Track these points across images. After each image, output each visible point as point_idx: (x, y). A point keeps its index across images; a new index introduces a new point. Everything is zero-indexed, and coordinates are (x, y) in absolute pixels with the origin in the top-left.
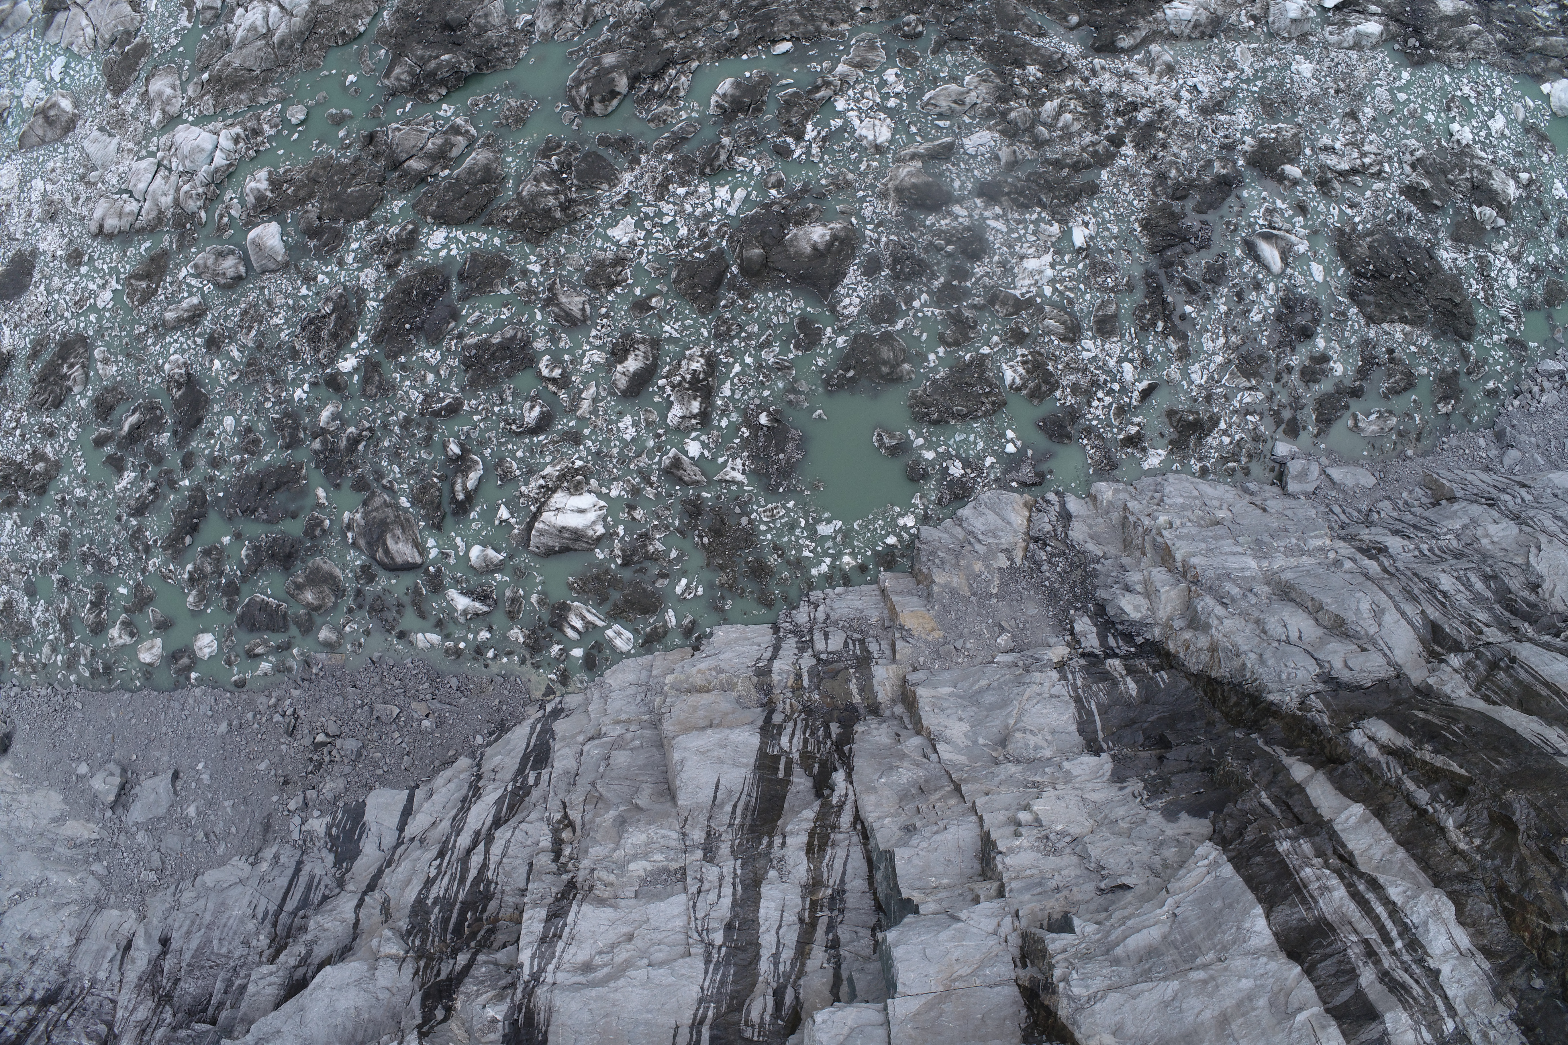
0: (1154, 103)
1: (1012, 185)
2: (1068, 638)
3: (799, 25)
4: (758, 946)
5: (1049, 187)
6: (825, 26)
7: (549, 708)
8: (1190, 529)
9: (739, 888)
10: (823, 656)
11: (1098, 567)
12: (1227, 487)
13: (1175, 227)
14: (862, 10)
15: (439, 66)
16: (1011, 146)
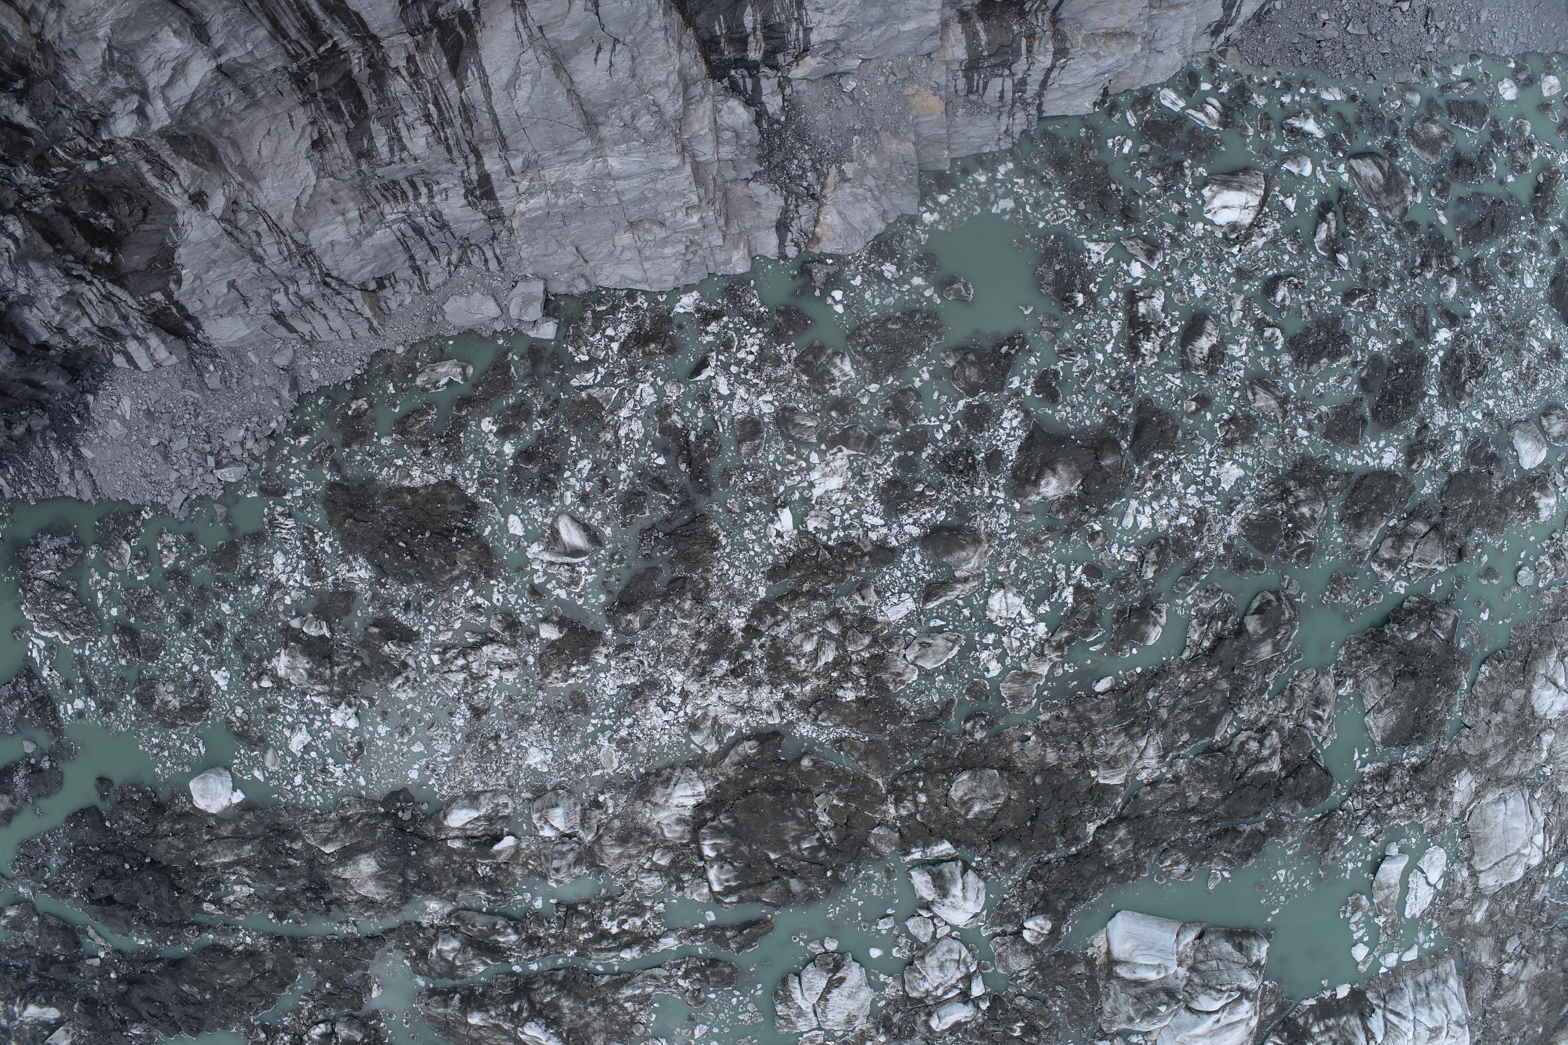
1: (861, 566)
2: (789, 90)
3: (1092, 709)
5: (822, 568)
6: (1065, 713)
7: (1221, 38)
10: (1007, 72)
11: (757, 168)
12: (606, 284)
13: (682, 546)
14: (1029, 738)
15: (1416, 628)
16: (864, 609)
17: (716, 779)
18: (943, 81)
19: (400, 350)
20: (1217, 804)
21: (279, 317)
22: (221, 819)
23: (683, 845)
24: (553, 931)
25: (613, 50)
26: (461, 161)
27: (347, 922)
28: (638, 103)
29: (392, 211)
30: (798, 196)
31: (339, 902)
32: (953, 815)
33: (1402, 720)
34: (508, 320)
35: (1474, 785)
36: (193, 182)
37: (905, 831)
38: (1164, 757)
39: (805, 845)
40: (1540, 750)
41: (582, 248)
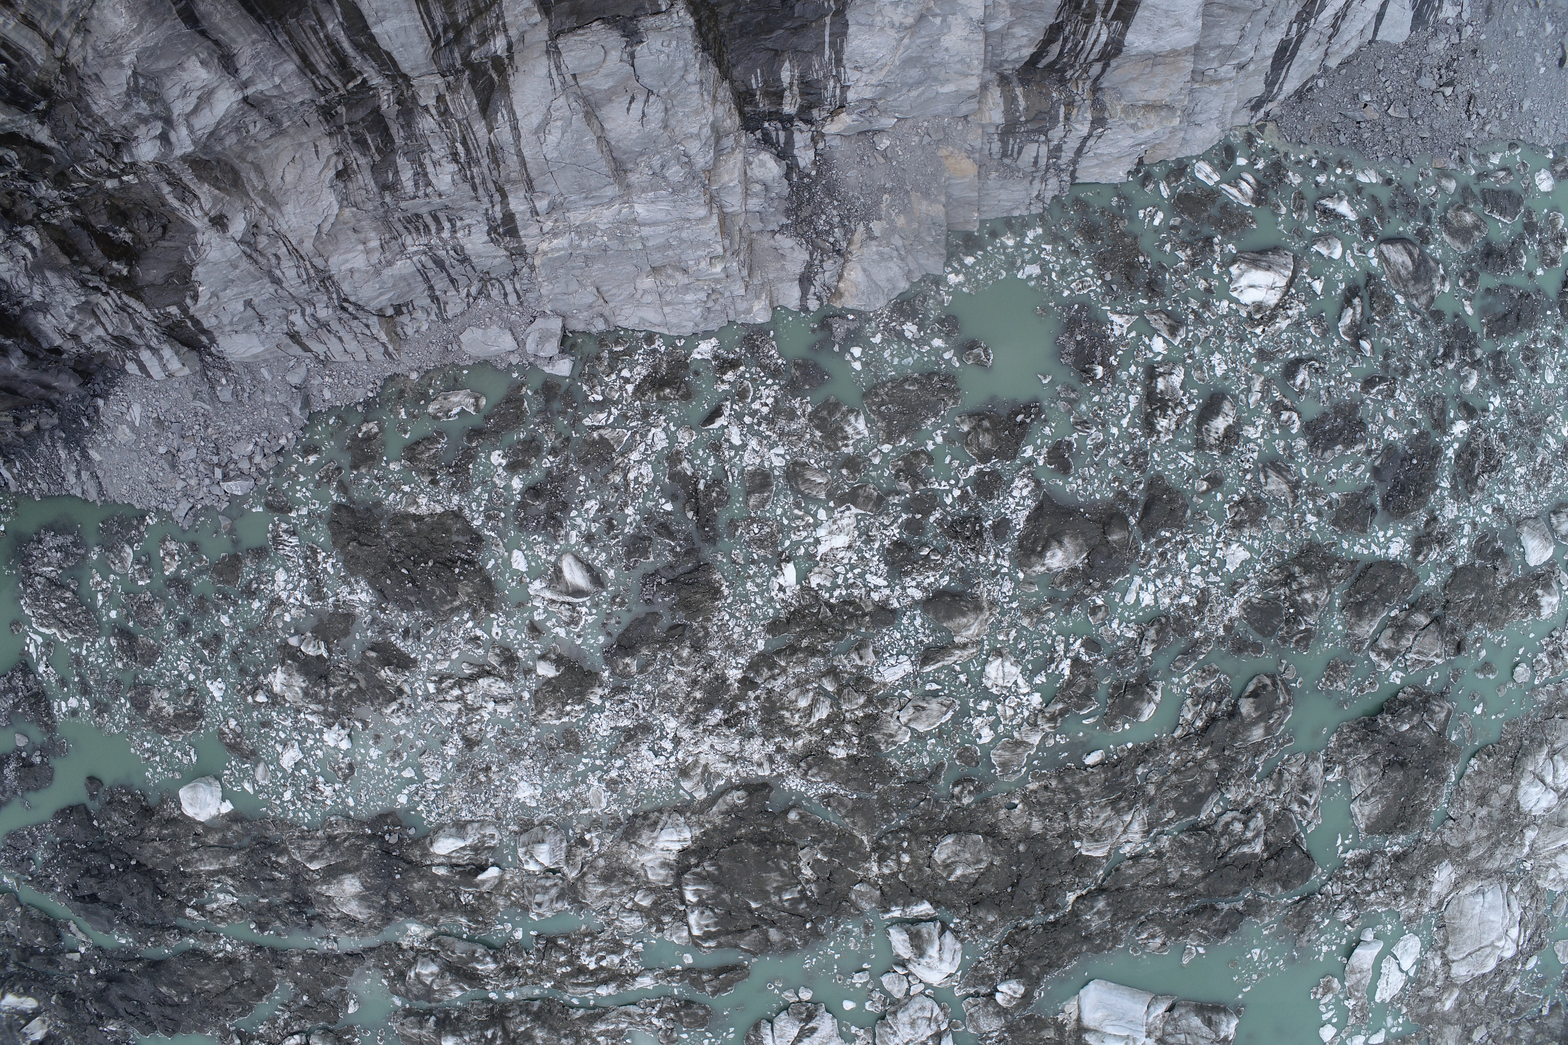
0: (704, 731)
1: (861, 625)
2: (821, 144)
3: (1080, 782)
5: (822, 625)
6: (1054, 783)
7: (1261, 113)
8: (691, 258)
10: (1043, 138)
11: (785, 221)
12: (624, 324)
13: (683, 593)
14: (1016, 806)
15: (1409, 719)
16: (862, 668)
17: (702, 826)
18: (978, 144)
19: (414, 376)
20: (1198, 881)
21: (294, 337)
22: (208, 827)
23: (665, 888)
24: (531, 962)
25: (647, 101)
26: (486, 199)
27: (328, 938)
28: (668, 153)
29: (413, 243)
30: (824, 252)
31: (321, 918)
32: (935, 877)
33: (1387, 809)
34: (524, 354)
35: (1453, 876)
36: (214, 205)
37: (886, 889)
38: (1148, 832)
39: (787, 897)
40: (1522, 845)
41: (603, 289)
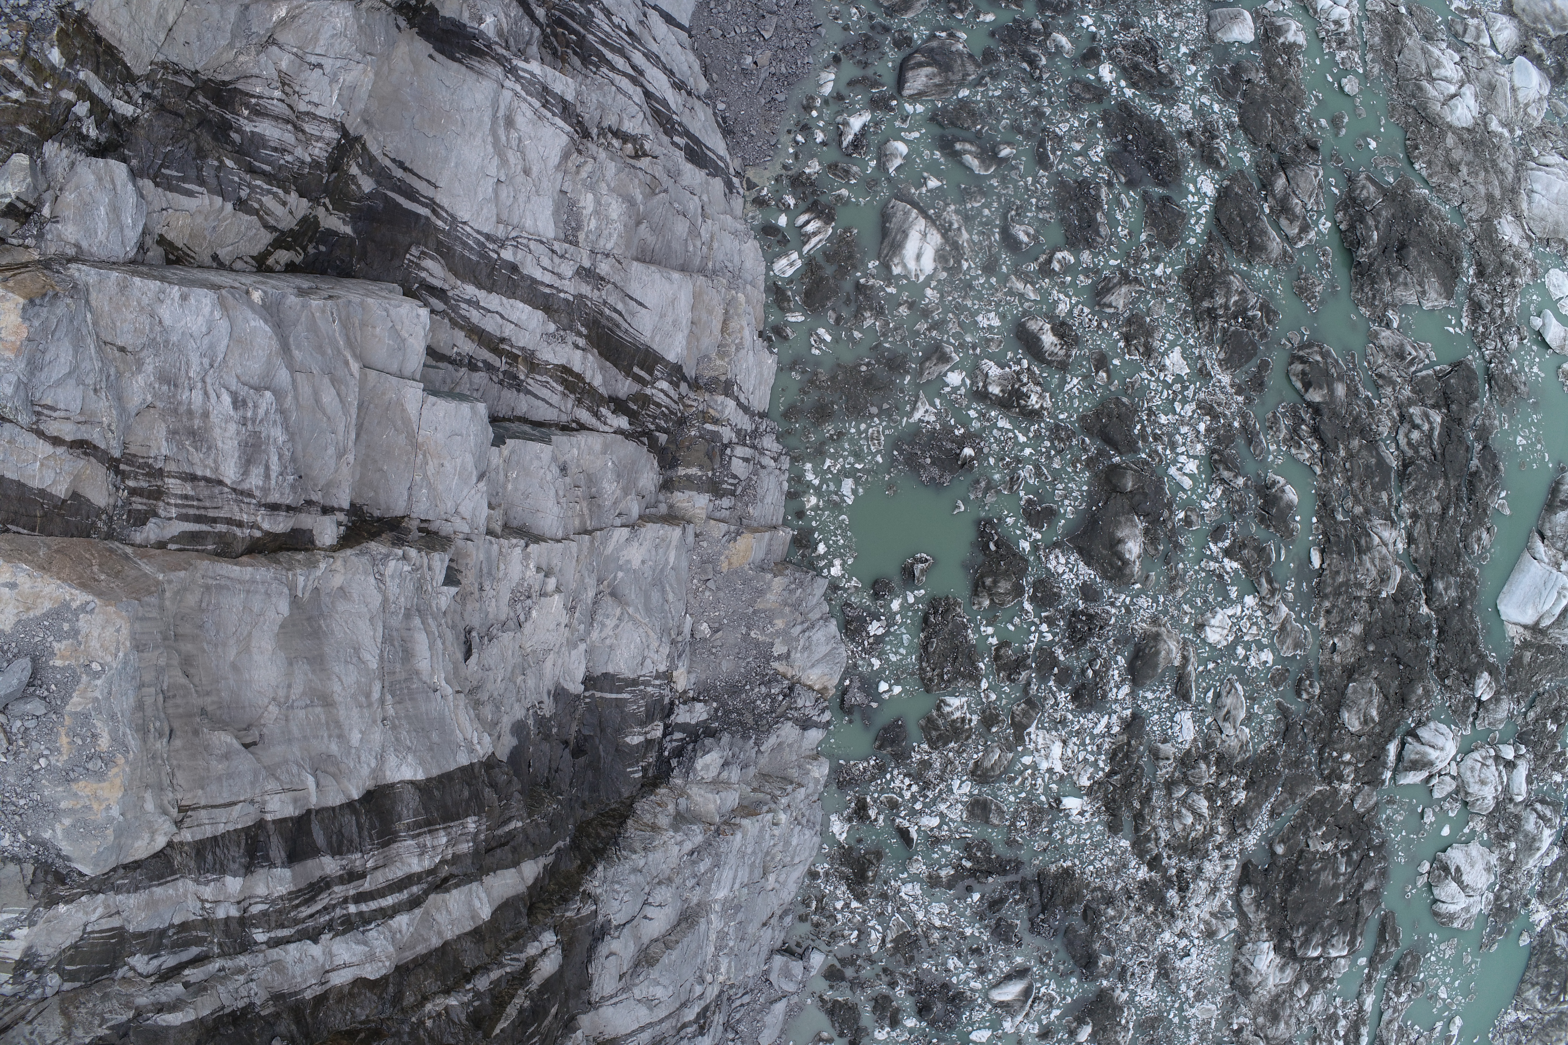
0: (1182, 910)
1: (1137, 749)
2: (691, 694)
3: (1334, 579)
4: (490, 291)
5: (1127, 785)
6: (1327, 604)
7: (736, 181)
8: (768, 843)
9: (547, 291)
10: (728, 451)
11: (752, 741)
12: (793, 894)
13: (1058, 901)
14: (1334, 644)
15: (1368, 228)
16: (1174, 758)
17: (1261, 930)
18: (724, 528)
20: (1447, 484)
23: (1300, 972)
25: (649, 904)
28: (687, 871)
30: (788, 706)
32: (1370, 734)
33: (1437, 272)
34: (794, 993)
35: (1510, 218)
37: (1366, 780)
38: (1393, 522)
40: (1500, 136)
